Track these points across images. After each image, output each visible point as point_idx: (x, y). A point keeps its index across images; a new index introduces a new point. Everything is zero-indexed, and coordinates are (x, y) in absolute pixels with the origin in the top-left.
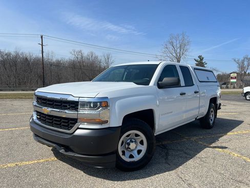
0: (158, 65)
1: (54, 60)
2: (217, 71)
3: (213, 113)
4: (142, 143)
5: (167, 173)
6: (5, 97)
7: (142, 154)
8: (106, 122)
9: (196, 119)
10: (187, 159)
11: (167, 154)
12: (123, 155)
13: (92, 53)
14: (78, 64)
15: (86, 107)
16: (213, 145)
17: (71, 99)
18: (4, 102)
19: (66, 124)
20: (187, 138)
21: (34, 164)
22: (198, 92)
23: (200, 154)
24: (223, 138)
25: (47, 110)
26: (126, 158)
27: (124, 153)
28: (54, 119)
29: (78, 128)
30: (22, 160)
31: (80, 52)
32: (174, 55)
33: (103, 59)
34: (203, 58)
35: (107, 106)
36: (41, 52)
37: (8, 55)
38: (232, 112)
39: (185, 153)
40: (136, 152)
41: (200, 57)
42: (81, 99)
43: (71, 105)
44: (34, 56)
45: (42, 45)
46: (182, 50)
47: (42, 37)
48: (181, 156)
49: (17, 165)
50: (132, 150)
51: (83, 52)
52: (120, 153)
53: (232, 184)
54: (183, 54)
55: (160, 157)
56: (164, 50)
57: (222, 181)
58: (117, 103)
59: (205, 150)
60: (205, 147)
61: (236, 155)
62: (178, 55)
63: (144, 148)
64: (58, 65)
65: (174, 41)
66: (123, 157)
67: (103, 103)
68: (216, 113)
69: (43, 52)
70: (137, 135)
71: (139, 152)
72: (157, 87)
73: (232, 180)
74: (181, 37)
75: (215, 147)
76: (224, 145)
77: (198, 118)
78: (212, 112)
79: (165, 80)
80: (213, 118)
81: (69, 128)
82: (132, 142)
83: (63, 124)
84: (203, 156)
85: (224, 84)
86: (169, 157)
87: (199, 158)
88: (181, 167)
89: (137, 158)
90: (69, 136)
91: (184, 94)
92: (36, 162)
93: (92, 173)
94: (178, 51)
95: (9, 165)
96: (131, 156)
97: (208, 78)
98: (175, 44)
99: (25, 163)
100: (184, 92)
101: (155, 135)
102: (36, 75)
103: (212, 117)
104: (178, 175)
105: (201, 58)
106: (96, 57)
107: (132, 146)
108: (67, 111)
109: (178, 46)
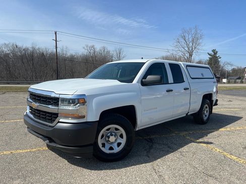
0: (145, 63)
1: (69, 54)
2: (232, 65)
3: (208, 109)
4: (121, 136)
5: (144, 164)
6: (19, 90)
7: (122, 147)
8: (84, 117)
9: (187, 114)
10: (168, 153)
11: (151, 147)
12: (102, 147)
13: (104, 48)
14: (91, 59)
15: (65, 103)
16: (200, 140)
17: (53, 95)
18: (17, 95)
19: (50, 118)
20: (176, 132)
21: (26, 152)
22: (188, 89)
23: (183, 148)
24: (213, 133)
25: (36, 105)
26: (106, 150)
27: (104, 145)
28: (41, 113)
29: (59, 122)
30: (17, 149)
31: (93, 46)
32: (187, 49)
33: (115, 54)
34: (217, 52)
35: (84, 103)
36: (55, 47)
37: (26, 50)
38: (236, 108)
39: (169, 147)
40: (116, 144)
41: (213, 51)
42: (61, 96)
43: (53, 101)
44: (50, 51)
45: (56, 41)
46: (194, 44)
47: (56, 33)
48: (163, 149)
49: (11, 153)
50: (112, 143)
51: (95, 47)
52: (100, 146)
53: (201, 178)
54: (195, 48)
55: (143, 150)
56: (176, 44)
57: (193, 174)
58: (95, 100)
59: (190, 145)
60: (191, 142)
61: (218, 150)
62: (191, 49)
63: (123, 141)
64: (72, 59)
65: (187, 35)
66: (103, 149)
67: (80, 100)
68: (211, 109)
69: (56, 47)
70: (117, 129)
71: (119, 144)
72: (140, 84)
73: (203, 174)
74: (193, 31)
75: (201, 142)
76: (210, 140)
77: (189, 114)
78: (206, 108)
79: (150, 78)
80: (207, 114)
81: (52, 121)
82: (112, 135)
83: (47, 117)
84: (184, 151)
85: (239, 78)
86: (152, 150)
87: (180, 152)
88: (159, 160)
89: (117, 149)
90: (50, 129)
91: (172, 91)
92: (29, 150)
93: (75, 162)
94: (191, 44)
95: (5, 153)
96: (111, 148)
97: (202, 74)
98: (187, 38)
99: (19, 151)
100: (171, 89)
101: (137, 129)
102: (51, 70)
103: (206, 112)
104: (153, 168)
105: (215, 52)
106: (108, 52)
107: (112, 139)
108: (50, 106)
109: (190, 40)
